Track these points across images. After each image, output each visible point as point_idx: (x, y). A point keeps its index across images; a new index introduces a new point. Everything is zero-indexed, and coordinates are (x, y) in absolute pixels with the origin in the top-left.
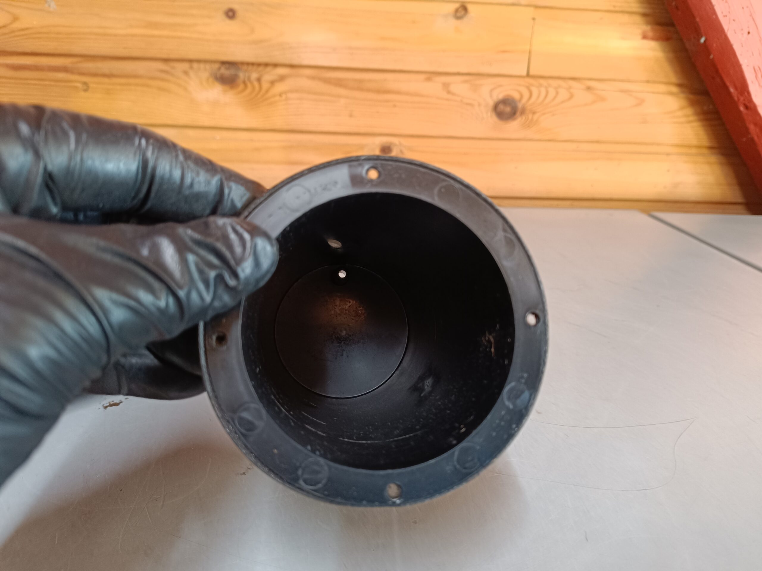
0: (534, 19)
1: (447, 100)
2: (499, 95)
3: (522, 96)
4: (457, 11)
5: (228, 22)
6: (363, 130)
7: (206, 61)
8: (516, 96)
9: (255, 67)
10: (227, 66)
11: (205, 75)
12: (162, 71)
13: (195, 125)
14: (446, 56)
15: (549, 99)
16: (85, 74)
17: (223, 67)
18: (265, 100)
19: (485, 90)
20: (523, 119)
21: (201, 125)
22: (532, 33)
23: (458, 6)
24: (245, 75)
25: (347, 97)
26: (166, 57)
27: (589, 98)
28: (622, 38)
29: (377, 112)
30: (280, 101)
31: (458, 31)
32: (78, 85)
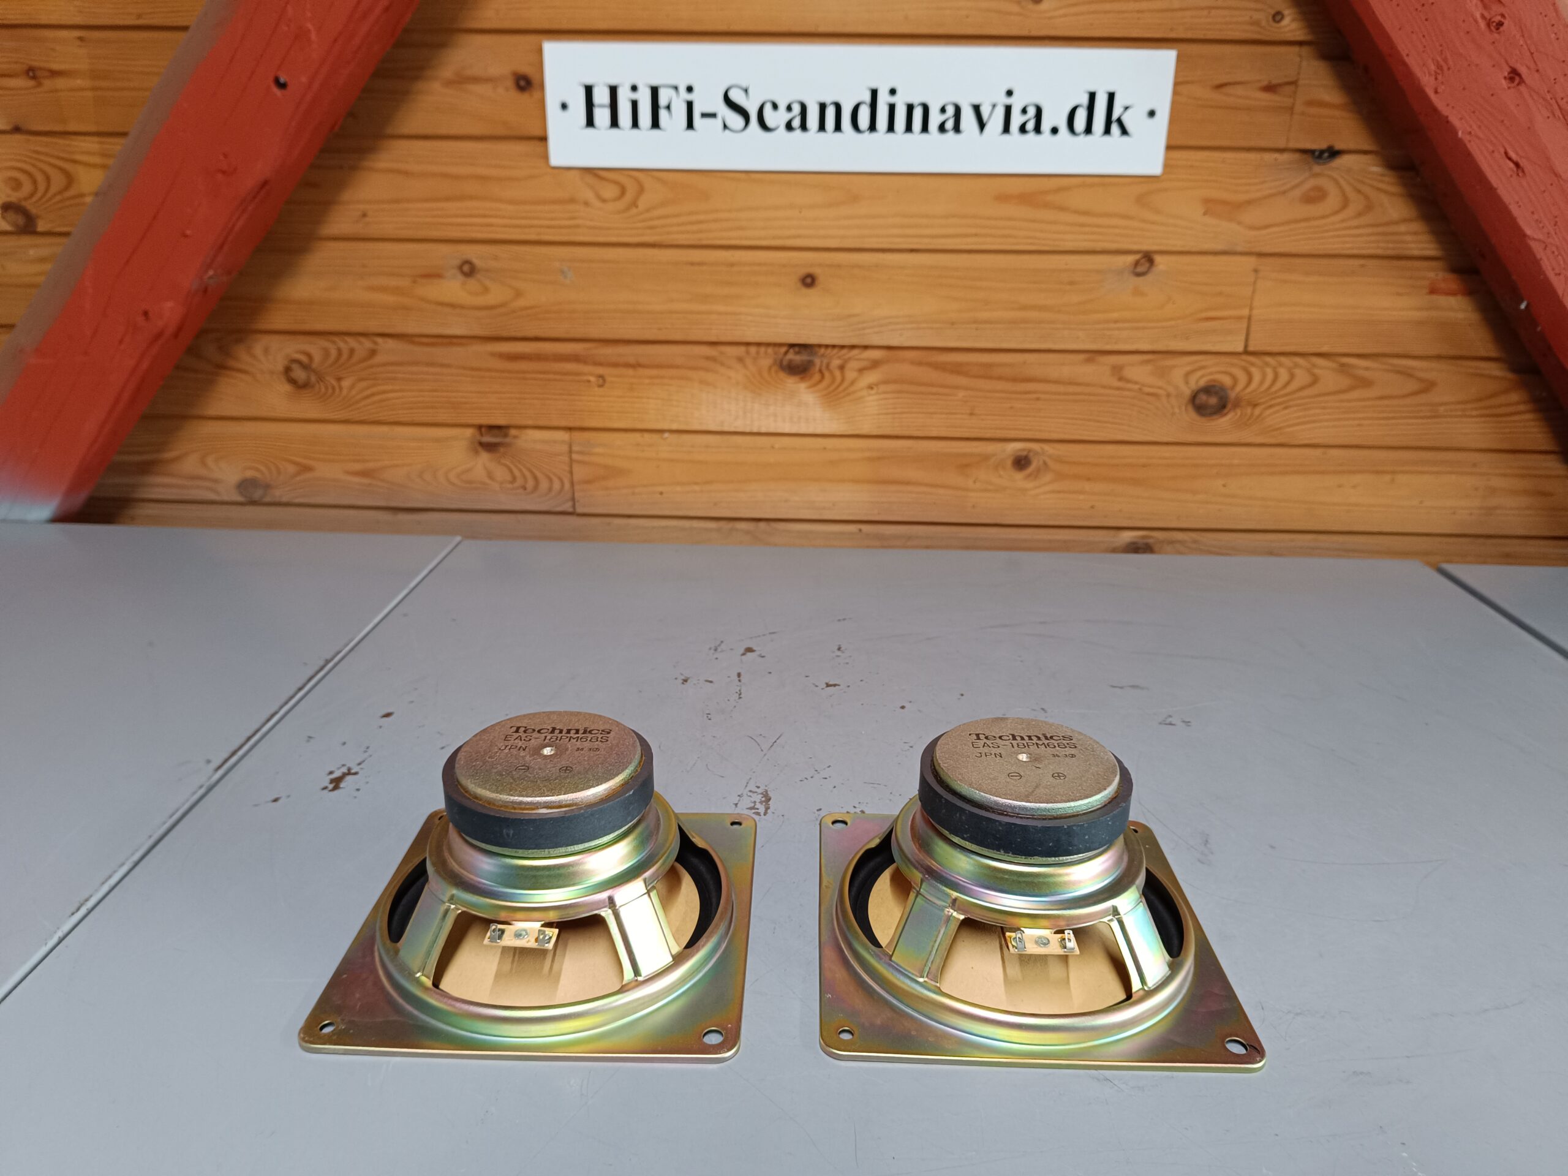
0: (1256, 271)
1: (1118, 389)
2: (1199, 380)
3: (1235, 380)
4: (1137, 264)
5: (805, 291)
6: (988, 435)
7: (768, 345)
8: (1227, 381)
9: (835, 351)
10: (797, 349)
11: (766, 362)
12: (708, 358)
13: (748, 430)
14: (1118, 329)
15: (1279, 385)
16: (600, 364)
17: (791, 351)
18: (849, 394)
19: (1177, 375)
20: (1236, 414)
21: (755, 430)
22: (1254, 292)
23: (1137, 257)
24: (822, 362)
25: (966, 388)
26: (714, 339)
27: (1344, 382)
28: (1399, 294)
29: (1011, 408)
30: (870, 395)
31: (1137, 292)
32: (592, 379)
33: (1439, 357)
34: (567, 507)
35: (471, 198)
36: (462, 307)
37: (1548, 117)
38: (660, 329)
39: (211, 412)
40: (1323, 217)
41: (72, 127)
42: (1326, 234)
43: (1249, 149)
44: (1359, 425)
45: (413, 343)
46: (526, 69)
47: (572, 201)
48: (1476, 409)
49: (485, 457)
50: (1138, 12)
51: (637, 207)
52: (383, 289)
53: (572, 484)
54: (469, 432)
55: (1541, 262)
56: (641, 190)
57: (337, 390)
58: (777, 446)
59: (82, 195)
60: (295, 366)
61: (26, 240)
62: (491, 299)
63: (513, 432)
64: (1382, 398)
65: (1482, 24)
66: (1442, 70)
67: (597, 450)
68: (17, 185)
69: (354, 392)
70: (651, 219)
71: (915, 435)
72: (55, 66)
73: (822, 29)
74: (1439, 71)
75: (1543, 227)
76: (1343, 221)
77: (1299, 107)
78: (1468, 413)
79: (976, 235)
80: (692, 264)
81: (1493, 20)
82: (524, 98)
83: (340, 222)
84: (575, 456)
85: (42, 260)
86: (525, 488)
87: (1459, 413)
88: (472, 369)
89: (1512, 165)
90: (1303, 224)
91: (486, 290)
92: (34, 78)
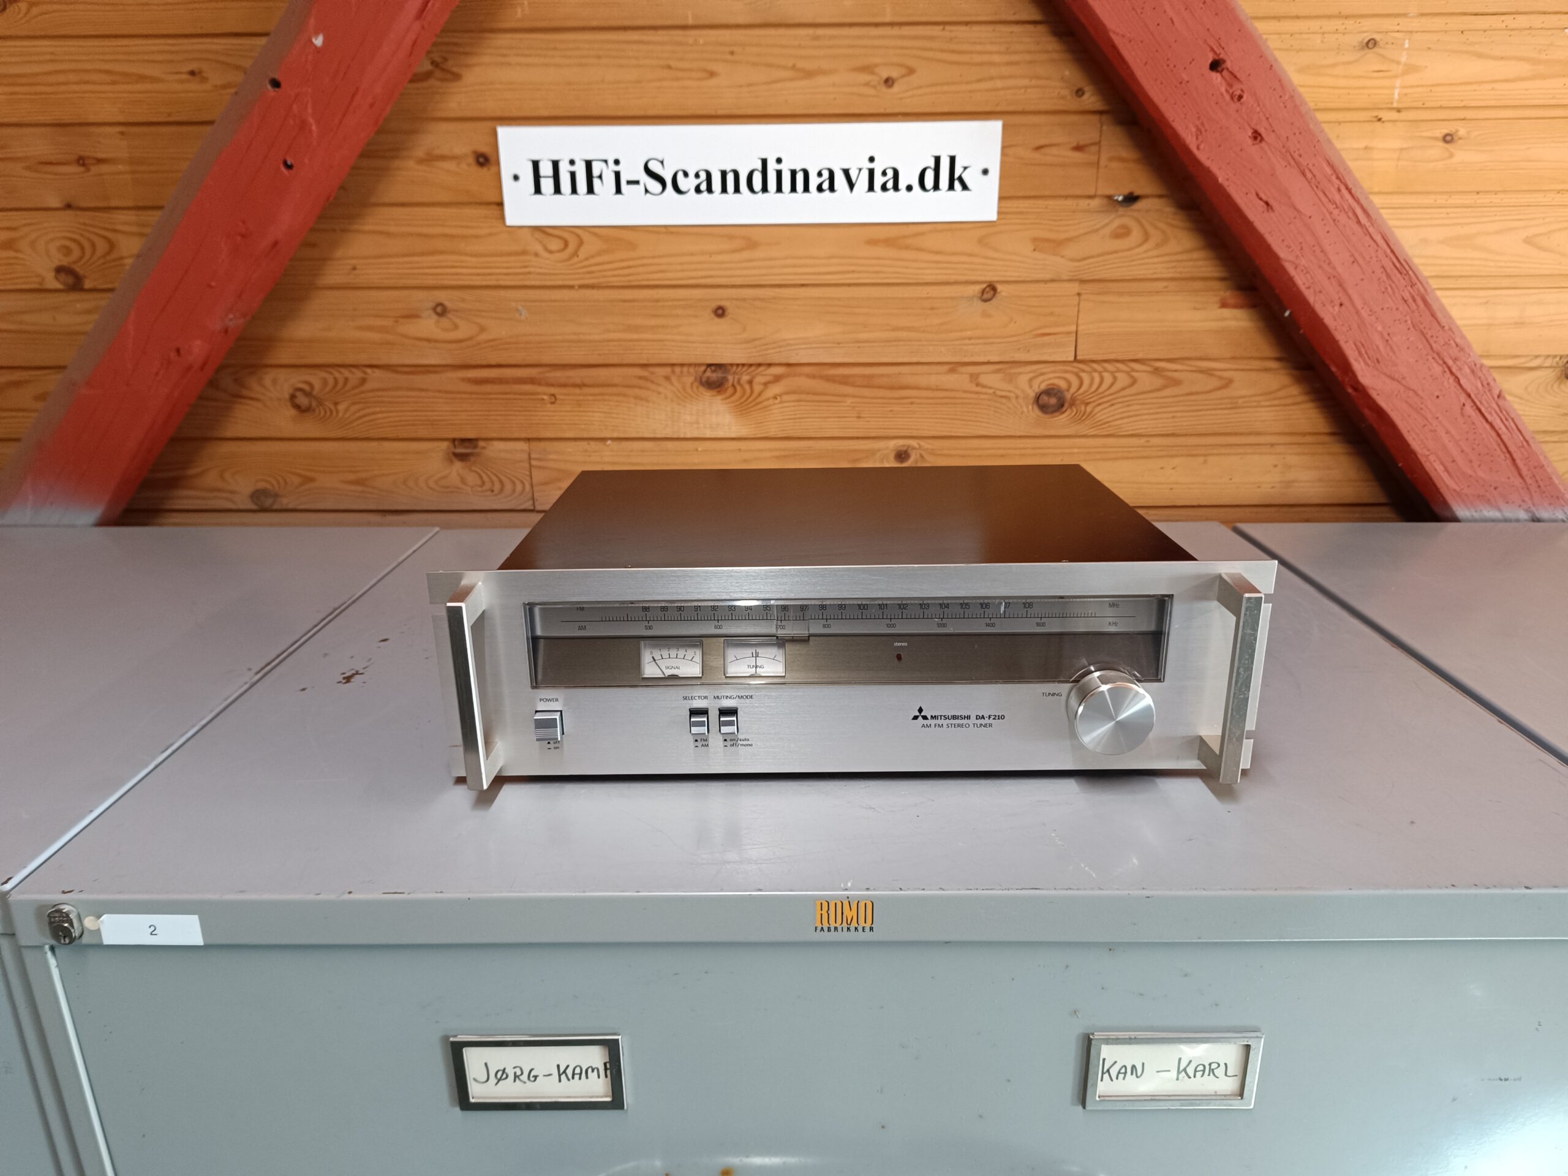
0: (1079, 294)
1: (977, 393)
2: (1040, 385)
3: (1070, 385)
4: (983, 292)
5: (717, 320)
6: (873, 435)
7: (690, 365)
8: (1063, 384)
9: (745, 368)
10: (713, 368)
11: (689, 380)
12: (641, 378)
13: (676, 436)
14: (973, 344)
15: (1105, 386)
16: (552, 385)
17: (709, 369)
18: (757, 404)
19: (1023, 380)
20: (1073, 411)
21: (682, 436)
22: (1078, 311)
23: (984, 286)
24: (734, 378)
25: (854, 396)
26: (645, 362)
27: (1158, 382)
28: (1195, 309)
29: (891, 411)
30: (775, 404)
31: (985, 314)
32: (545, 397)
33: (1233, 358)
34: (528, 505)
35: (441, 253)
36: (436, 341)
37: (1286, 166)
38: (600, 355)
39: (229, 434)
40: (1129, 250)
41: (114, 203)
42: (1133, 263)
43: (1066, 197)
44: (1174, 417)
45: (397, 372)
46: (484, 149)
47: (524, 253)
48: (1267, 400)
49: (458, 465)
50: (970, 91)
51: (578, 256)
52: (369, 328)
53: (532, 486)
54: (445, 445)
55: (1295, 279)
56: (581, 243)
57: (334, 413)
58: (700, 449)
59: (122, 258)
60: (298, 394)
61: (74, 296)
62: (459, 334)
63: (481, 444)
64: (1191, 394)
65: (1228, 97)
66: (1201, 132)
67: (551, 457)
68: (67, 251)
69: (347, 415)
70: (590, 266)
71: (814, 436)
72: (100, 155)
73: (720, 112)
74: (1199, 133)
75: (1292, 251)
76: (1146, 251)
77: (1103, 162)
78: (1263, 403)
79: (853, 272)
80: (625, 301)
81: (1235, 93)
82: (484, 171)
83: (333, 275)
84: (534, 463)
85: (88, 312)
86: (493, 491)
87: (1255, 404)
88: (447, 392)
89: (1262, 203)
90: (1115, 255)
91: (456, 327)
92: (83, 165)
